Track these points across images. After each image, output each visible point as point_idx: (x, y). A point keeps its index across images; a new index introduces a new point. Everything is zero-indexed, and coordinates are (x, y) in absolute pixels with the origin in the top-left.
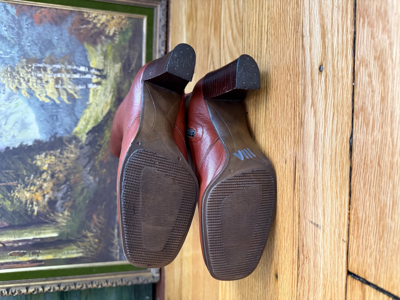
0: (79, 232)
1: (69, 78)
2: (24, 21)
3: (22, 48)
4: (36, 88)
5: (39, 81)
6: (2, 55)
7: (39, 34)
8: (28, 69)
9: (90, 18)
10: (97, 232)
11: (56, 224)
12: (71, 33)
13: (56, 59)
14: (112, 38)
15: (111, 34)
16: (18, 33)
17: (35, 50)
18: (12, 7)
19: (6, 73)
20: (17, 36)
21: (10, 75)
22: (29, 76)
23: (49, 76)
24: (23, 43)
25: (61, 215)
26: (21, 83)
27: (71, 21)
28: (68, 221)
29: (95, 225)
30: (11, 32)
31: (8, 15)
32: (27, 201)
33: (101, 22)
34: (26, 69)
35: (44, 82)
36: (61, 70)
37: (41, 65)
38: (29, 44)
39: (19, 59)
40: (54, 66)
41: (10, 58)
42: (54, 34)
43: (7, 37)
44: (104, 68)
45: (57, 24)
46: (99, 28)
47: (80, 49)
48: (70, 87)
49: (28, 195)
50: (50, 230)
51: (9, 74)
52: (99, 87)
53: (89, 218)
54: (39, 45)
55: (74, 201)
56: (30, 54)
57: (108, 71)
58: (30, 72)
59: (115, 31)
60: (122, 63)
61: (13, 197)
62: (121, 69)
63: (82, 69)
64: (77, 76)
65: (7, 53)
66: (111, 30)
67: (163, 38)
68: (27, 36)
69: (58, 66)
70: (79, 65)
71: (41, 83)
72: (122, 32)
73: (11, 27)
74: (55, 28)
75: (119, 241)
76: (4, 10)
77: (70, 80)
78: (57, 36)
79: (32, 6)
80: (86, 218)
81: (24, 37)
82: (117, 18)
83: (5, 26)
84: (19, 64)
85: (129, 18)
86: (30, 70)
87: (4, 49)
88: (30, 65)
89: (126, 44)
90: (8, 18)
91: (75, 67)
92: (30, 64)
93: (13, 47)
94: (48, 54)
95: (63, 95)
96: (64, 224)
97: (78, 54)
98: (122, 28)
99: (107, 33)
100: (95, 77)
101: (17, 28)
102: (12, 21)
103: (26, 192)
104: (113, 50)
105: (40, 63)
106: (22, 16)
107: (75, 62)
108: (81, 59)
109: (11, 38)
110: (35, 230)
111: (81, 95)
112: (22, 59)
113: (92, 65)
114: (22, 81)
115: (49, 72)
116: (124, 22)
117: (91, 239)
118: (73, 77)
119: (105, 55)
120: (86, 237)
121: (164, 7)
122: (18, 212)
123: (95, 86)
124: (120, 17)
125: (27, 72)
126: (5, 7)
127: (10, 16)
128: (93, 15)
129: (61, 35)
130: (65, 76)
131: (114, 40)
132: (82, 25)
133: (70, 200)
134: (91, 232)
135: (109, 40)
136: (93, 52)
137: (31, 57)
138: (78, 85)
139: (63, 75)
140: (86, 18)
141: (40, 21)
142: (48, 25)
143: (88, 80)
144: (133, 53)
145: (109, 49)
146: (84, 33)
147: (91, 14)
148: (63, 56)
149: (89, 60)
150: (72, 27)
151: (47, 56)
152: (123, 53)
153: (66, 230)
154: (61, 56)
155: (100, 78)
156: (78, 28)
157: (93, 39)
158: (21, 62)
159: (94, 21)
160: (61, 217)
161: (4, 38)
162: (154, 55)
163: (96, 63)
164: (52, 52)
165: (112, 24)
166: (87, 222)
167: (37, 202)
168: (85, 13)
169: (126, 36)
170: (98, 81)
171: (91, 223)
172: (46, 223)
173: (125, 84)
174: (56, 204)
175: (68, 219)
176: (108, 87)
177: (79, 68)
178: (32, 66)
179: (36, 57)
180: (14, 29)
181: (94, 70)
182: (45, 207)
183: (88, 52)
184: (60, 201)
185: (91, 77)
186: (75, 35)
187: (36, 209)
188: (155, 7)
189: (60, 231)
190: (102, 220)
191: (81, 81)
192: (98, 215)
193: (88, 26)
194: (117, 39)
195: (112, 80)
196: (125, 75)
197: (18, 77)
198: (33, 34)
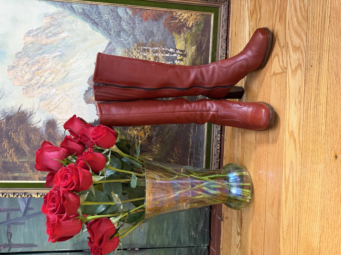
0: (165, 159)
1: (163, 56)
2: (137, 19)
3: (135, 36)
6: (123, 41)
7: (145, 27)
8: (138, 50)
9: (177, 16)
10: (176, 159)
11: (151, 153)
12: (165, 26)
13: (155, 44)
14: (190, 29)
15: (190, 26)
16: (133, 27)
17: (143, 38)
18: (130, 10)
20: (132, 28)
22: (139, 55)
23: (150, 55)
24: (136, 33)
25: (155, 147)
27: (165, 18)
28: (159, 151)
29: (176, 154)
30: (129, 26)
31: (127, 15)
32: (135, 136)
33: (184, 18)
34: (137, 50)
37: (146, 48)
38: (139, 34)
39: (132, 44)
40: (154, 48)
41: (127, 43)
42: (154, 27)
43: (126, 29)
44: (185, 49)
45: (156, 20)
46: (183, 22)
47: (171, 36)
49: (135, 132)
50: (148, 157)
51: (126, 54)
53: (172, 150)
54: (145, 34)
55: (163, 138)
56: (140, 40)
57: (188, 51)
58: (139, 53)
59: (193, 24)
60: (196, 45)
61: (126, 134)
62: (195, 49)
63: (171, 50)
64: (167, 55)
65: (126, 40)
66: (190, 23)
67: (225, 28)
68: (138, 28)
69: (156, 48)
70: (169, 47)
72: (197, 25)
73: (129, 23)
74: (155, 23)
76: (125, 12)
77: (163, 58)
78: (156, 28)
79: (142, 9)
80: (170, 150)
81: (136, 29)
82: (194, 15)
83: (125, 23)
84: (133, 47)
85: (202, 15)
86: (139, 51)
87: (124, 37)
89: (199, 33)
90: (127, 17)
91: (167, 49)
93: (129, 36)
94: (150, 40)
96: (157, 153)
97: (169, 40)
98: (197, 22)
99: (187, 25)
100: (179, 55)
101: (132, 24)
102: (129, 19)
103: (134, 131)
104: (191, 37)
105: (145, 47)
106: (136, 15)
107: (167, 46)
108: (170, 43)
109: (129, 30)
113: (177, 48)
115: (151, 52)
116: (199, 17)
118: (165, 56)
119: (186, 41)
120: (170, 162)
121: (226, 6)
124: (196, 14)
125: (137, 53)
126: (125, 10)
127: (128, 16)
128: (179, 14)
129: (159, 27)
131: (192, 30)
132: (172, 21)
133: (161, 137)
134: (173, 159)
135: (189, 30)
136: (178, 38)
137: (140, 42)
138: (168, 61)
139: (159, 54)
140: (174, 15)
141: (146, 18)
142: (151, 21)
143: (174, 58)
144: (204, 38)
145: (189, 36)
146: (173, 26)
147: (178, 13)
148: (159, 41)
149: (175, 44)
150: (166, 22)
151: (150, 42)
152: (197, 38)
153: (157, 157)
154: (158, 41)
155: (182, 56)
156: (169, 22)
157: (178, 30)
158: (134, 45)
159: (179, 18)
160: (155, 148)
161: (124, 30)
162: (218, 39)
163: (180, 46)
164: (153, 39)
165: (191, 19)
166: (171, 152)
167: (141, 138)
168: (174, 13)
169: (200, 27)
170: (181, 58)
171: (173, 153)
172: (145, 151)
173: (197, 60)
174: (152, 139)
175: (159, 149)
176: (187, 62)
177: (169, 50)
178: (141, 48)
179: (143, 42)
180: (130, 24)
181: (178, 51)
182: (145, 141)
183: (175, 39)
184: (155, 138)
185: (176, 56)
186: (168, 27)
187: (140, 142)
188: (220, 6)
189: (154, 157)
190: (180, 152)
191: (170, 58)
192: (178, 148)
193: (176, 21)
194: (194, 29)
195: (190, 57)
196: (198, 54)
197: (132, 55)
198: (142, 27)
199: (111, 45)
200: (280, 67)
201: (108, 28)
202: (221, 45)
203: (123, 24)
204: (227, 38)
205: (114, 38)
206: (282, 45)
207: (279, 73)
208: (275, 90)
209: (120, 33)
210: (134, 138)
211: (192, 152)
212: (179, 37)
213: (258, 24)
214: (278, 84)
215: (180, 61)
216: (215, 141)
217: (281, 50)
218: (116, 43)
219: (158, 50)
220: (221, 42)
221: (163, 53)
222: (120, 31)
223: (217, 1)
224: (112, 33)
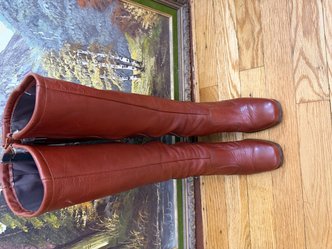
0: (127, 234)
1: (113, 69)
3: (65, 31)
4: (82, 78)
5: (84, 70)
6: (43, 36)
7: (83, 18)
8: (73, 56)
9: (129, 10)
10: (142, 230)
11: (106, 231)
12: (113, 22)
13: (100, 47)
14: (147, 31)
15: (146, 28)
16: (61, 13)
17: (80, 35)
19: (48, 58)
20: (60, 16)
21: (53, 61)
22: (74, 64)
23: (93, 65)
24: (67, 25)
25: (110, 220)
26: (66, 71)
27: (113, 9)
28: (117, 225)
29: (141, 222)
30: (54, 11)
32: (75, 211)
33: (138, 15)
34: (71, 55)
35: (89, 72)
36: (105, 59)
37: (86, 53)
38: (73, 28)
39: (62, 44)
40: (98, 54)
41: (52, 40)
42: (98, 20)
43: (49, 16)
44: (142, 61)
45: (100, 10)
46: (137, 21)
48: (113, 78)
50: (100, 240)
51: (51, 60)
52: (139, 80)
53: (136, 216)
54: (83, 30)
55: (122, 201)
56: (75, 39)
57: (146, 64)
58: (75, 60)
59: (149, 25)
60: (155, 56)
62: (155, 62)
63: (124, 60)
65: (49, 35)
66: (146, 24)
67: (187, 37)
68: (71, 18)
69: (102, 55)
70: (122, 55)
71: (86, 73)
72: (155, 28)
73: (53, 5)
74: (99, 14)
75: (160, 234)
77: (114, 71)
78: (100, 23)
80: (133, 217)
81: (68, 19)
82: (149, 13)
83: (47, 3)
84: (62, 49)
85: (159, 15)
86: (74, 57)
87: (46, 30)
88: (74, 52)
89: (158, 39)
91: (118, 58)
92: (75, 50)
93: (55, 29)
94: (92, 41)
95: (108, 87)
96: (113, 229)
97: (121, 45)
98: (154, 24)
99: (143, 26)
100: (135, 69)
101: (60, 8)
104: (149, 44)
105: (85, 50)
107: (118, 52)
108: (122, 49)
109: (54, 17)
110: (85, 244)
111: (124, 87)
112: (66, 43)
113: (132, 58)
114: (66, 69)
116: (155, 18)
117: (138, 238)
118: (116, 68)
119: (143, 48)
120: (134, 237)
121: (187, 10)
122: (66, 227)
123: (136, 78)
124: (152, 12)
125: (72, 59)
128: (132, 7)
129: (105, 22)
130: (109, 66)
131: (149, 35)
132: (123, 16)
133: (118, 200)
134: (137, 230)
135: (145, 34)
136: (132, 43)
137: (76, 43)
138: (121, 76)
139: (107, 64)
140: (125, 8)
141: (83, 4)
142: (91, 9)
143: (130, 72)
144: (163, 48)
145: (146, 42)
146: (124, 23)
147: (129, 5)
148: (106, 44)
149: (130, 51)
150: (114, 16)
151: (92, 43)
152: (156, 47)
153: (115, 236)
154: (104, 44)
155: (139, 70)
156: (119, 17)
157: (132, 31)
158: (65, 46)
159: (132, 13)
160: (110, 222)
161: (45, 17)
162: (179, 51)
163: (136, 55)
164: (96, 39)
165: (147, 19)
166: (134, 221)
167: (86, 211)
168: (125, 4)
169: (157, 32)
170: (138, 73)
171: (137, 221)
172: (95, 233)
173: (158, 77)
174: (105, 208)
175: (117, 222)
176: (146, 80)
177: (122, 59)
178: (77, 53)
179: (81, 43)
180: (57, 8)
181: (134, 62)
182: (94, 214)
183: (129, 43)
184: (109, 204)
185: (132, 69)
186: (117, 25)
187: (85, 219)
188: (178, 8)
189: (109, 239)
190: (146, 215)
191: (124, 72)
192: (143, 211)
193: (127, 17)
194: (151, 33)
195: (149, 72)
196: (158, 69)
197: (62, 63)
198: (77, 18)
199: (20, 41)
200: (315, 93)
201: (11, 7)
202: (184, 60)
203: (42, 5)
204: (190, 51)
205: (24, 27)
206: (315, 65)
207: (314, 101)
208: (308, 123)
209: (38, 20)
210: (74, 215)
211: (161, 211)
212: (134, 42)
213: (258, 37)
214: (313, 114)
215: (138, 78)
216: (187, 188)
217: (313, 72)
218: (30, 38)
219: (105, 58)
220: (183, 56)
221: (112, 63)
222: (38, 16)
223: (176, 1)
224: (20, 17)
